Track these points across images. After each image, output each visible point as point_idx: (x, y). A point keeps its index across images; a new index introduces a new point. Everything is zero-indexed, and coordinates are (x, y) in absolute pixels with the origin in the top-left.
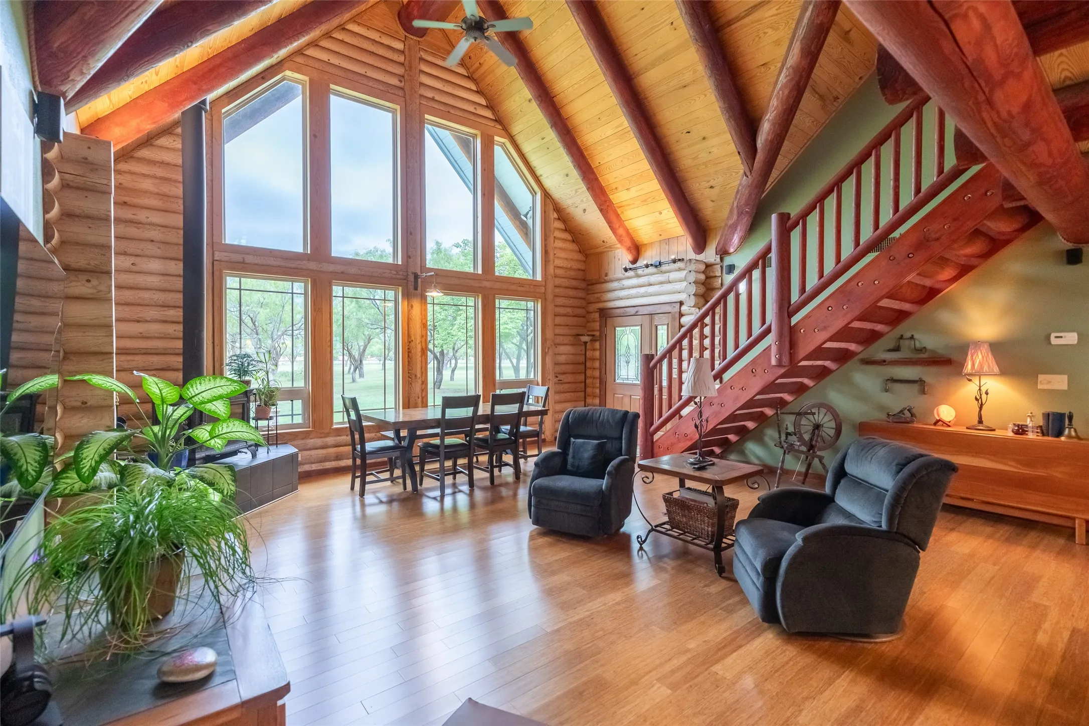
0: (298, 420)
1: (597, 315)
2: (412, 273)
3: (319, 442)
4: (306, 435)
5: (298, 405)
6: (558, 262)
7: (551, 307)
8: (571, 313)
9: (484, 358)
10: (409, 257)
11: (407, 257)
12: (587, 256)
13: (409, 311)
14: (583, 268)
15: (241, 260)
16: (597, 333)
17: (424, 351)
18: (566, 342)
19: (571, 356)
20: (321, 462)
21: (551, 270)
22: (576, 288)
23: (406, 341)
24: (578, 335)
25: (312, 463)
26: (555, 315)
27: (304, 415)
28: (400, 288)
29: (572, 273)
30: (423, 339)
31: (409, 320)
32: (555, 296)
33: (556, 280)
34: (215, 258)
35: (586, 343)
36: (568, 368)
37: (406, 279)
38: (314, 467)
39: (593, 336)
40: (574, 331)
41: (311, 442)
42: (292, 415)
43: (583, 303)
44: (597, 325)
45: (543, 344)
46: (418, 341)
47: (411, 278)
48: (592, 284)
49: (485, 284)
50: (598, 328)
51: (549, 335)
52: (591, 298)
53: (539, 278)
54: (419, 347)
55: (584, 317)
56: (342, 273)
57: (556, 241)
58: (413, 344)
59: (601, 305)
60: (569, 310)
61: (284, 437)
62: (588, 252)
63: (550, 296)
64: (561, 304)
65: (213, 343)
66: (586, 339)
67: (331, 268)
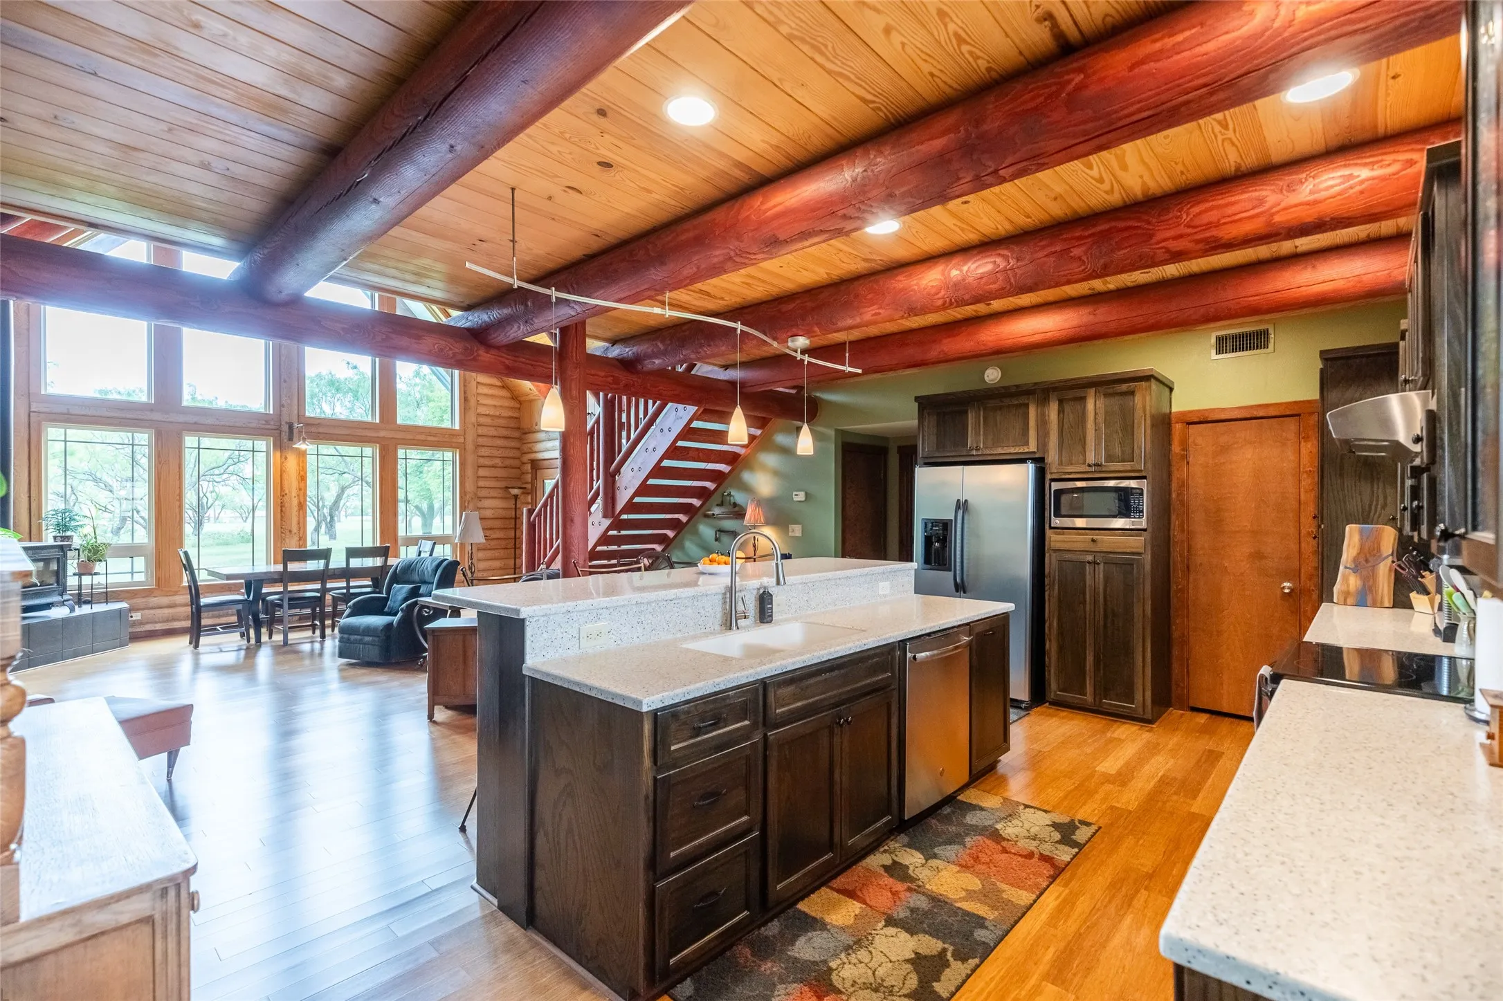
0: (140, 577)
1: (528, 467)
2: (286, 423)
3: (165, 600)
4: (148, 593)
5: (140, 563)
6: (482, 410)
7: (471, 458)
8: (500, 464)
9: (381, 513)
10: (282, 406)
11: (280, 405)
12: (520, 403)
13: (282, 463)
14: (516, 415)
15: (66, 411)
16: (529, 486)
17: (302, 506)
18: (496, 495)
19: (501, 511)
20: (167, 621)
21: (472, 418)
22: (506, 438)
23: (279, 494)
24: (507, 488)
25: (156, 623)
26: (479, 467)
27: (147, 572)
28: (272, 439)
29: (501, 422)
30: (301, 493)
31: (282, 472)
32: (478, 446)
33: (479, 428)
34: (32, 410)
35: (516, 497)
36: (497, 524)
37: (279, 429)
38: (158, 627)
39: (525, 488)
40: (503, 484)
41: (154, 601)
42: (132, 573)
43: (517, 454)
44: (529, 477)
45: (461, 497)
46: (294, 494)
47: (285, 428)
48: (526, 433)
49: (382, 434)
50: (530, 480)
51: (470, 487)
52: (525, 448)
53: (457, 427)
54: (295, 502)
55: (519, 468)
56: (195, 423)
57: (480, 387)
58: (286, 498)
59: (533, 456)
60: (498, 461)
61: (119, 595)
62: (522, 399)
63: (470, 446)
64: (486, 454)
65: (30, 497)
66: (515, 491)
67: (181, 418)
